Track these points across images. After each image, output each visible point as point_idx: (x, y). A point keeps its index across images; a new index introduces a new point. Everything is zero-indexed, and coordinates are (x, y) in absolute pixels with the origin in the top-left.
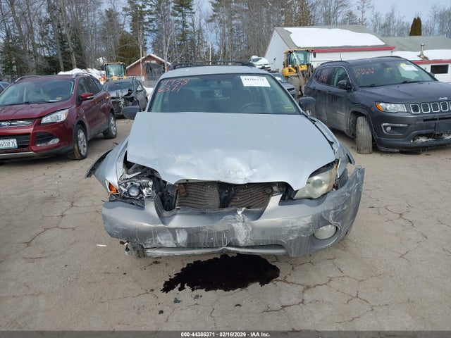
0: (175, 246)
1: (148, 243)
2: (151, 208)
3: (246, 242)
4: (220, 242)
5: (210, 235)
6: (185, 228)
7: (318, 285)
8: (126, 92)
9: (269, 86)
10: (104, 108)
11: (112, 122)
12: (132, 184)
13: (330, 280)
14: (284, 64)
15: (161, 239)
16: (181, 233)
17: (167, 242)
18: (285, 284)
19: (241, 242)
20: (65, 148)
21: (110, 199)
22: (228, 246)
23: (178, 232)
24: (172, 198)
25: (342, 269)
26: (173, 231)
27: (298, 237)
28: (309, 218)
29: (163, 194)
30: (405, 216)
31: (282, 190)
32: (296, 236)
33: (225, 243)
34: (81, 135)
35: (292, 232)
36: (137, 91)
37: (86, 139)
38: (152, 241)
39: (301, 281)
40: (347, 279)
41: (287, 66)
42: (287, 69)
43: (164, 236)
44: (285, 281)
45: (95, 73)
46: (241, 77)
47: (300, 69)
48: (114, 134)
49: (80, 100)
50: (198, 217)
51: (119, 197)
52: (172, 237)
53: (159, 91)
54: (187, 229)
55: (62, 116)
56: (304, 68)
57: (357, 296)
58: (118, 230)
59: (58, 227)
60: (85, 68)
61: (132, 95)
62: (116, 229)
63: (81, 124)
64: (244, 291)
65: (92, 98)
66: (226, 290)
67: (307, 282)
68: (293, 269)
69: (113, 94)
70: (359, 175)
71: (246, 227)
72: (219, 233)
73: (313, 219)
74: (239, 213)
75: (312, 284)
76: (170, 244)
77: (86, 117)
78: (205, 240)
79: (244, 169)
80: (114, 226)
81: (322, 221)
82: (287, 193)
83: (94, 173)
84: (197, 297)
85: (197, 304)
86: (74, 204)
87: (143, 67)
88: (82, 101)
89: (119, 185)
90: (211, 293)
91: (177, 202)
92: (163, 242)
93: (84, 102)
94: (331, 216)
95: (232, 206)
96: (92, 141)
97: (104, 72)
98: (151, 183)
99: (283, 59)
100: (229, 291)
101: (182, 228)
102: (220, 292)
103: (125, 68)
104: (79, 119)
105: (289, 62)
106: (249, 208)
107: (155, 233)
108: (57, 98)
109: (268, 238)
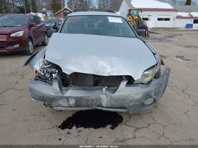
0: (68, 106)
1: (54, 104)
2: (56, 85)
3: (107, 105)
4: (93, 105)
5: (88, 101)
6: (74, 97)
7: (143, 127)
8: (54, 24)
9: (122, 23)
10: (42, 31)
11: (46, 38)
12: (47, 71)
13: (149, 125)
14: (127, 15)
15: (61, 102)
16: (72, 100)
17: (64, 104)
18: (126, 126)
19: (104, 104)
20: (22, 49)
21: (35, 78)
22: (97, 106)
23: (70, 99)
24: (68, 79)
25: (155, 119)
26: (68, 98)
27: (135, 104)
28: (141, 94)
29: (63, 78)
30: (185, 92)
31: (127, 78)
32: (133, 103)
33: (95, 106)
34: (30, 43)
35: (131, 101)
36: (59, 24)
37: (33, 46)
38: (56, 103)
39: (134, 125)
40: (158, 125)
41: (129, 16)
42: (128, 18)
43: (63, 101)
44: (125, 124)
45: (40, 15)
46: (108, 17)
47: (135, 18)
48: (47, 44)
49: (30, 26)
50: (81, 91)
51: (40, 78)
52: (66, 101)
53: (66, 22)
54: (75, 98)
55: (21, 34)
56: (136, 17)
57: (163, 135)
58: (38, 96)
59: (13, 89)
60: (36, 13)
61: (56, 26)
62: (36, 95)
63: (30, 38)
64: (104, 129)
65: (36, 26)
66: (95, 128)
67: (137, 125)
68: (130, 118)
69: (48, 25)
70: (168, 72)
71: (107, 97)
72: (93, 100)
73: (143, 95)
74: (104, 89)
75: (139, 126)
76: (66, 104)
77: (33, 35)
78: (85, 103)
79: (108, 68)
80: (35, 94)
81: (147, 96)
82: (130, 80)
83: (29, 64)
84: (79, 131)
85: (79, 135)
86: (23, 77)
87: (63, 14)
88: (31, 27)
89: (40, 71)
90: (87, 129)
91: (71, 82)
92: (62, 104)
93: (32, 28)
94: (153, 94)
95: (100, 85)
96: (36, 47)
97: (44, 15)
98: (57, 71)
99: (127, 13)
100: (96, 129)
101: (72, 97)
102: (92, 129)
103: (54, 14)
104: (29, 36)
105: (129, 14)
106: (109, 87)
107: (57, 99)
108: (19, 25)
109: (119, 104)
